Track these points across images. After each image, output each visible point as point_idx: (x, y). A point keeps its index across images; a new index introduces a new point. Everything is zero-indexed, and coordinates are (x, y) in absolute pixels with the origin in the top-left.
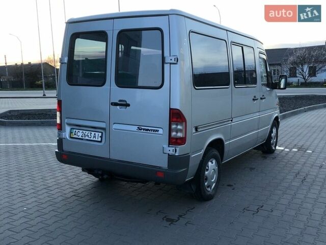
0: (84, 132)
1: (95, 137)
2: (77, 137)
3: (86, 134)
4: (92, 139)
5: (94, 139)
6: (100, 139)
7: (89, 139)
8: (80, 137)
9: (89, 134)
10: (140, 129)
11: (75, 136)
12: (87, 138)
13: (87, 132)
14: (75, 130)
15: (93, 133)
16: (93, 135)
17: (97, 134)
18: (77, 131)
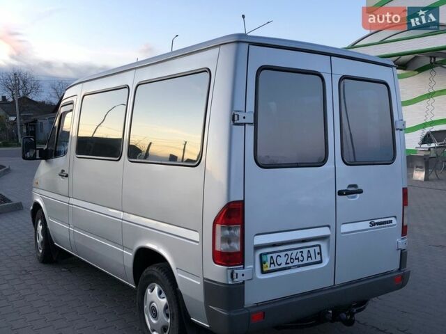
0: (289, 253)
1: (310, 257)
2: (277, 267)
3: (293, 257)
4: (305, 262)
5: (310, 261)
6: (318, 258)
7: (301, 263)
8: (283, 265)
9: (299, 255)
10: (374, 225)
11: (273, 267)
12: (296, 263)
13: (295, 252)
14: (269, 256)
15: (305, 251)
16: (305, 255)
17: (312, 250)
18: (274, 256)
